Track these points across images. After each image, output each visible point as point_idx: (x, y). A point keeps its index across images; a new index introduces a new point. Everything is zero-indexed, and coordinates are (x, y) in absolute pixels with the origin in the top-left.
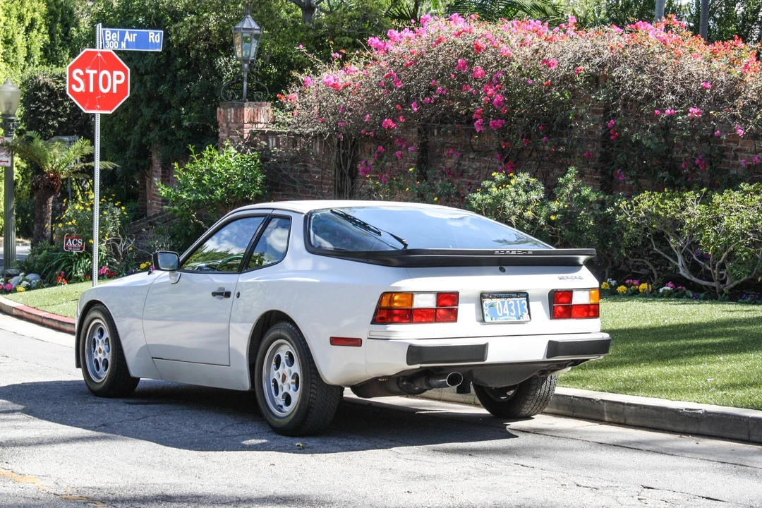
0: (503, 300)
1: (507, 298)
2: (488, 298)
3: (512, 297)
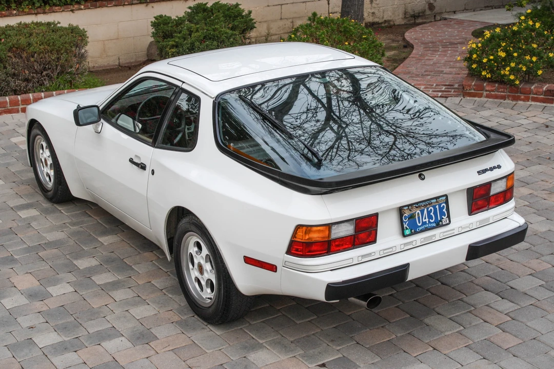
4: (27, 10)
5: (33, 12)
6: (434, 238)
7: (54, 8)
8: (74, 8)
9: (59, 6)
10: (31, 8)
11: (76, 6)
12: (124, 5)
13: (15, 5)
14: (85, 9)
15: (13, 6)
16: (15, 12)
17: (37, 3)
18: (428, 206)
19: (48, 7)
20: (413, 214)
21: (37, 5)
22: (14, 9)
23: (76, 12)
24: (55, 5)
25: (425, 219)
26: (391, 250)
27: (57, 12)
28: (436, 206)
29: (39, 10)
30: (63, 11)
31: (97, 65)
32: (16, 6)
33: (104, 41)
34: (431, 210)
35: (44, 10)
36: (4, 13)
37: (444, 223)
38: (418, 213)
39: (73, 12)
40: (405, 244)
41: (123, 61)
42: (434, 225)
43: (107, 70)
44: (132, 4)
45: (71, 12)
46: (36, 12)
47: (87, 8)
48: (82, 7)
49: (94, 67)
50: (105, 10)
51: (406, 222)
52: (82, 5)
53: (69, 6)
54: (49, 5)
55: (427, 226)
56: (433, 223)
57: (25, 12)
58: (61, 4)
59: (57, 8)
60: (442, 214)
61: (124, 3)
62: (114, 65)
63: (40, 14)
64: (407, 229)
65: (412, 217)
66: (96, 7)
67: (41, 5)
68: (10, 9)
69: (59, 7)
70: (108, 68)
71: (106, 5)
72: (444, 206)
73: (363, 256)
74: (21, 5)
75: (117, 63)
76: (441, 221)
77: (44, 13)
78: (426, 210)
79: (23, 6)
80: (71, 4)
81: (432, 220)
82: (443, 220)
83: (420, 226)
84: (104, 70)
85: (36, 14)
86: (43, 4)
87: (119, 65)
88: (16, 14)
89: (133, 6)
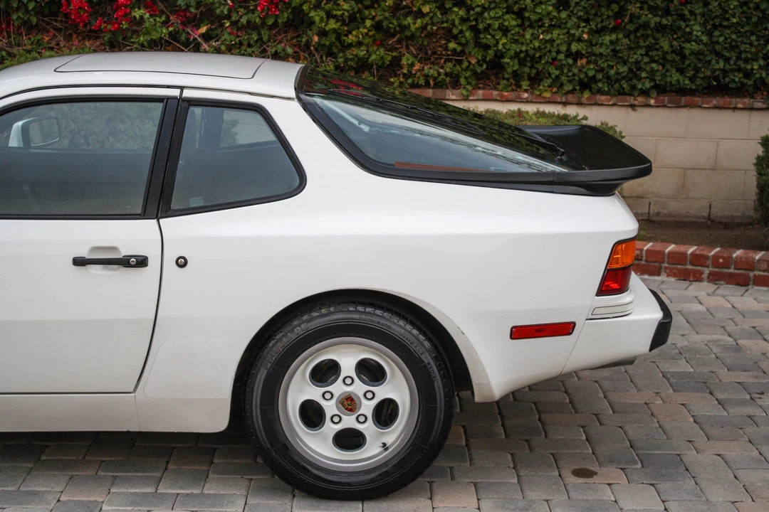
4: (547, 95)
5: (559, 100)
7: (598, 97)
8: (636, 102)
9: (607, 93)
10: (555, 92)
11: (641, 99)
12: (735, 109)
13: (528, 83)
14: (658, 107)
15: (525, 84)
16: (526, 95)
17: (568, 85)
19: (586, 94)
21: (568, 87)
22: (526, 91)
23: (640, 110)
24: (600, 92)
27: (602, 105)
29: (570, 98)
30: (614, 105)
31: (664, 211)
32: (529, 85)
33: (685, 169)
35: (580, 98)
36: (506, 94)
39: (634, 110)
41: (717, 212)
43: (683, 223)
44: (752, 109)
45: (630, 109)
46: (564, 100)
47: (660, 105)
48: (652, 102)
49: (658, 214)
50: (696, 113)
52: (652, 98)
53: (628, 98)
54: (591, 90)
57: (545, 98)
58: (612, 91)
59: (603, 98)
61: (736, 104)
62: (699, 217)
63: (572, 104)
66: (679, 106)
67: (574, 89)
68: (519, 90)
69: (609, 97)
70: (687, 219)
71: (700, 104)
74: (539, 85)
75: (705, 214)
77: (579, 104)
79: (541, 87)
80: (631, 95)
84: (677, 222)
85: (565, 104)
86: (578, 88)
87: (709, 218)
88: (527, 98)
89: (754, 113)
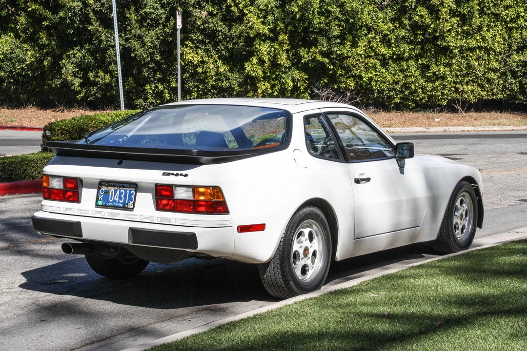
0: (116, 188)
1: (120, 187)
2: (105, 185)
3: (124, 187)
6: (118, 216)
18: (121, 188)
20: (108, 190)
25: (116, 198)
26: (85, 212)
28: (127, 190)
34: (123, 192)
37: (129, 207)
38: (112, 191)
40: (96, 212)
42: (121, 205)
51: (101, 195)
55: (116, 204)
56: (121, 203)
60: (130, 199)
64: (100, 200)
65: (106, 192)
72: (133, 193)
73: (67, 209)
76: (127, 204)
78: (118, 191)
81: (121, 200)
82: (129, 204)
83: (111, 202)
